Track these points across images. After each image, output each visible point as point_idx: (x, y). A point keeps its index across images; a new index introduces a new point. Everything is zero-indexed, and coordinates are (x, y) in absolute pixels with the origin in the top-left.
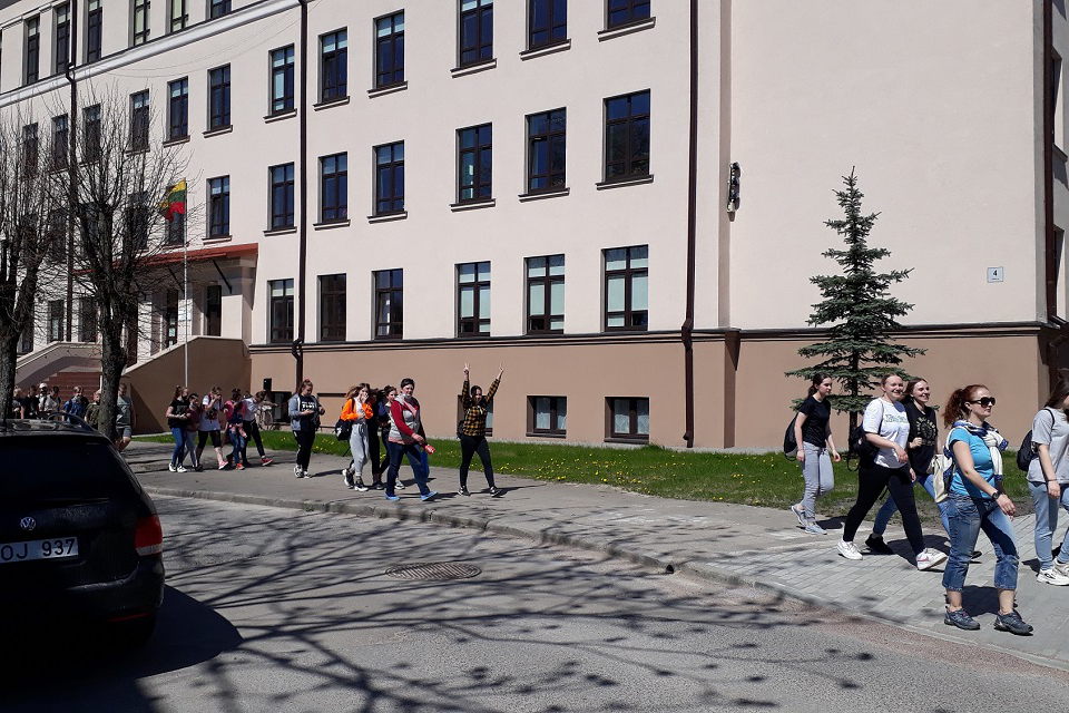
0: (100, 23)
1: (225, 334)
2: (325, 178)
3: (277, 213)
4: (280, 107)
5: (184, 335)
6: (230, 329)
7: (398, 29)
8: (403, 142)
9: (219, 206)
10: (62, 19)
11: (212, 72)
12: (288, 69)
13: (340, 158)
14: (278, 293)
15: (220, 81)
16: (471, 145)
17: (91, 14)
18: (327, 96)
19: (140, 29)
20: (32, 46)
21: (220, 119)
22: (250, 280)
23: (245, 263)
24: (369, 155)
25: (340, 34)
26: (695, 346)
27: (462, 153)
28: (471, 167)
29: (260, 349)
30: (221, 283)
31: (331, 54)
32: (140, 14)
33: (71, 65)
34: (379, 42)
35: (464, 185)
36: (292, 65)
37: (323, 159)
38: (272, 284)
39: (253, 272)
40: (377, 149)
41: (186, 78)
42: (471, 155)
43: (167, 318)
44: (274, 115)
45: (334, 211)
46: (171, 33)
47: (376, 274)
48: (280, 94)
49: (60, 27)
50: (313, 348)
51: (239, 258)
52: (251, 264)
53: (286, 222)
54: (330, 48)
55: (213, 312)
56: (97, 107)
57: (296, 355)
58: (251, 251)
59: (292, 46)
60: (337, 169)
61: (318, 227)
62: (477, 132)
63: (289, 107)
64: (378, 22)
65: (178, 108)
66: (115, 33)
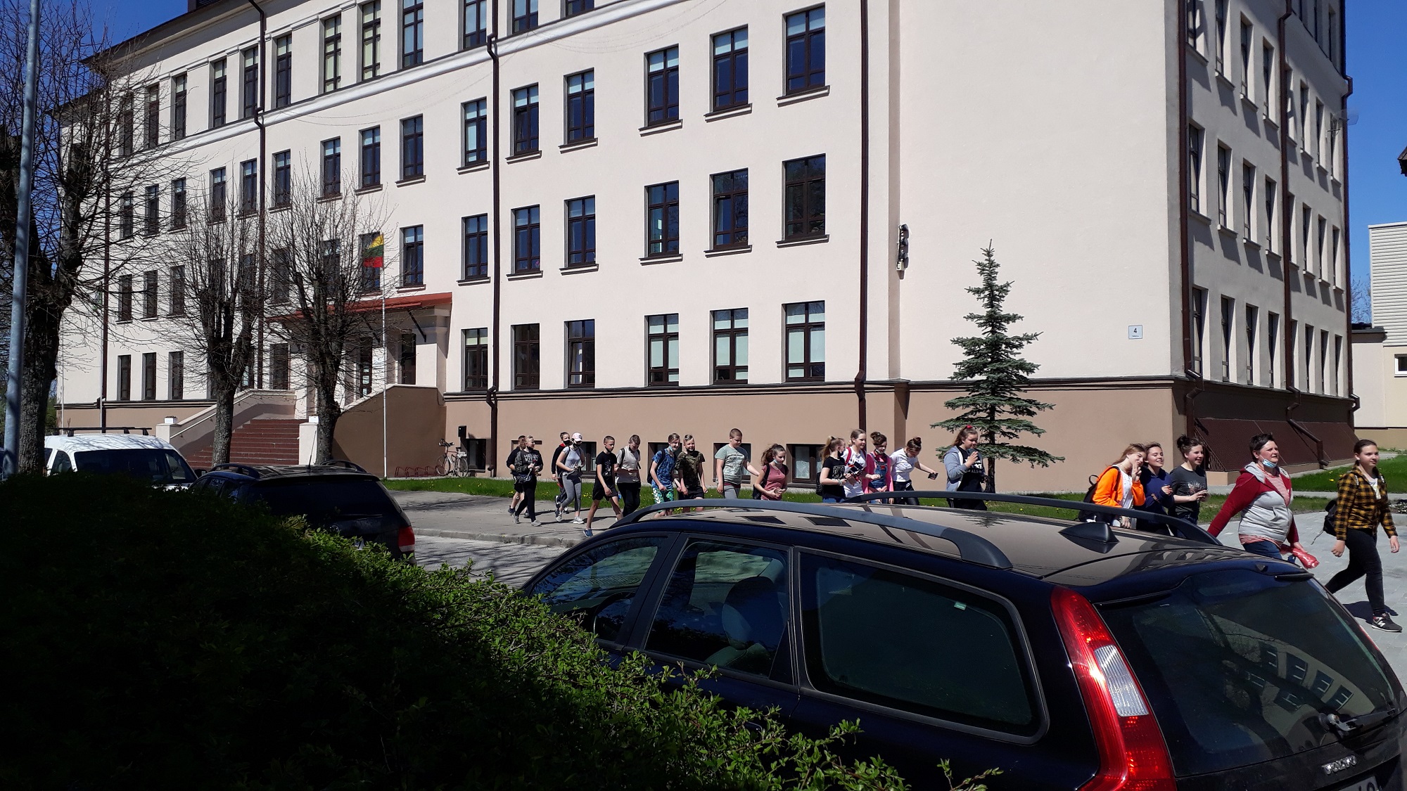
0: (288, 69)
1: (420, 382)
2: (518, 230)
3: (471, 263)
4: (473, 158)
5: (379, 385)
6: (425, 376)
7: (588, 86)
8: (594, 196)
9: (413, 254)
10: (249, 63)
11: (404, 122)
12: (480, 122)
13: (533, 210)
14: (472, 342)
15: (412, 131)
16: (659, 201)
17: (280, 59)
18: (519, 149)
19: (330, 76)
20: (218, 89)
21: (413, 169)
22: (444, 329)
23: (439, 312)
24: (561, 208)
25: (531, 89)
26: (869, 397)
27: (651, 208)
28: (660, 222)
29: (455, 397)
30: (416, 332)
31: (523, 109)
32: (331, 61)
33: (259, 110)
34: (570, 99)
35: (653, 239)
36: (485, 118)
37: (516, 212)
38: (466, 332)
39: (447, 321)
40: (569, 203)
41: (378, 127)
42: (659, 211)
43: (361, 367)
44: (467, 166)
45: (527, 263)
46: (363, 81)
47: (568, 324)
48: (473, 146)
49: (247, 70)
50: (507, 396)
51: (433, 307)
52: (445, 313)
53: (479, 270)
54: (522, 103)
55: (408, 360)
56: (286, 154)
57: (490, 403)
58: (445, 301)
59: (485, 99)
60: (529, 221)
61: (511, 277)
62: (665, 189)
63: (482, 160)
64: (569, 79)
65: (370, 156)
66: (304, 79)
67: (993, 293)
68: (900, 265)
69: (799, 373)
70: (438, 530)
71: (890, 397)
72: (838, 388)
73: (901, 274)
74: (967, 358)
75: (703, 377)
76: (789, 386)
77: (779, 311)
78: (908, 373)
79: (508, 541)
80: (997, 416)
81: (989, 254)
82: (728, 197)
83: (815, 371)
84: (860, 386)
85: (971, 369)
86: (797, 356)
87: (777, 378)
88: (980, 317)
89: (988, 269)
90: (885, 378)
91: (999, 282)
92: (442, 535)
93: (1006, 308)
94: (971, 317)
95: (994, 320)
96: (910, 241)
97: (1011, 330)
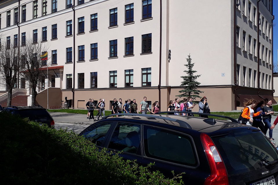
0: (25, 13)
1: (56, 87)
2: (79, 51)
3: (68, 59)
4: (69, 34)
5: (46, 87)
6: (57, 85)
7: (96, 17)
8: (97, 43)
9: (54, 56)
10: (16, 12)
11: (53, 26)
12: (71, 25)
13: (83, 46)
14: (68, 77)
15: (54, 28)
16: (113, 44)
17: (23, 11)
18: (80, 32)
19: (35, 15)
20: (9, 18)
21: (55, 36)
22: (62, 74)
23: (61, 70)
24: (90, 46)
25: (83, 18)
26: (161, 90)
27: (111, 46)
28: (113, 49)
29: (64, 90)
30: (55, 75)
31: (81, 22)
32: (35, 11)
33: (18, 23)
34: (92, 20)
35: (111, 53)
36: (72, 24)
37: (79, 47)
38: (67, 75)
39: (62, 72)
41: (46, 27)
42: (113, 46)
43: (42, 83)
44: (67, 36)
45: (81, 58)
46: (43, 16)
47: (91, 73)
48: (69, 31)
50: (77, 90)
51: (59, 69)
52: (62, 70)
53: (70, 61)
54: (80, 21)
55: (53, 82)
56: (25, 33)
57: (73, 92)
58: (62, 67)
59: (72, 20)
60: (82, 49)
61: (78, 62)
62: (114, 41)
63: (71, 34)
64: (91, 15)
65: (45, 34)
66: (29, 15)
67: (190, 66)
68: (169, 59)
69: (145, 84)
70: (60, 121)
71: (166, 90)
72: (154, 88)
73: (169, 61)
74: (184, 81)
75: (123, 86)
76: (143, 87)
77: (141, 70)
78: (171, 84)
79: (77, 124)
80: (191, 94)
81: (189, 56)
82: (129, 43)
83: (149, 84)
84: (159, 87)
85: (185, 83)
86: (145, 81)
87: (140, 86)
88: (187, 71)
89: (189, 60)
90: (165, 85)
91: (192, 63)
92: (61, 122)
93: (193, 69)
94: (185, 71)
95: (190, 72)
96: (171, 54)
97: (194, 74)
